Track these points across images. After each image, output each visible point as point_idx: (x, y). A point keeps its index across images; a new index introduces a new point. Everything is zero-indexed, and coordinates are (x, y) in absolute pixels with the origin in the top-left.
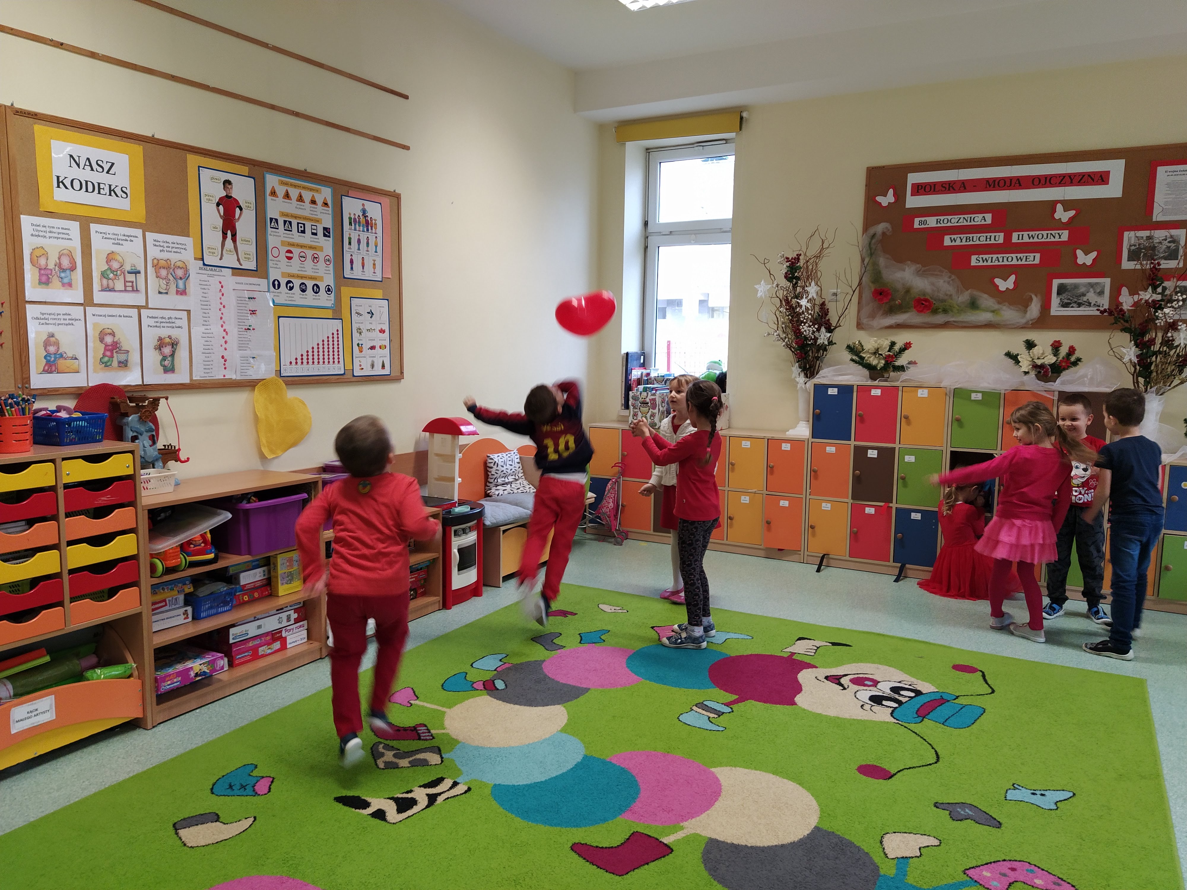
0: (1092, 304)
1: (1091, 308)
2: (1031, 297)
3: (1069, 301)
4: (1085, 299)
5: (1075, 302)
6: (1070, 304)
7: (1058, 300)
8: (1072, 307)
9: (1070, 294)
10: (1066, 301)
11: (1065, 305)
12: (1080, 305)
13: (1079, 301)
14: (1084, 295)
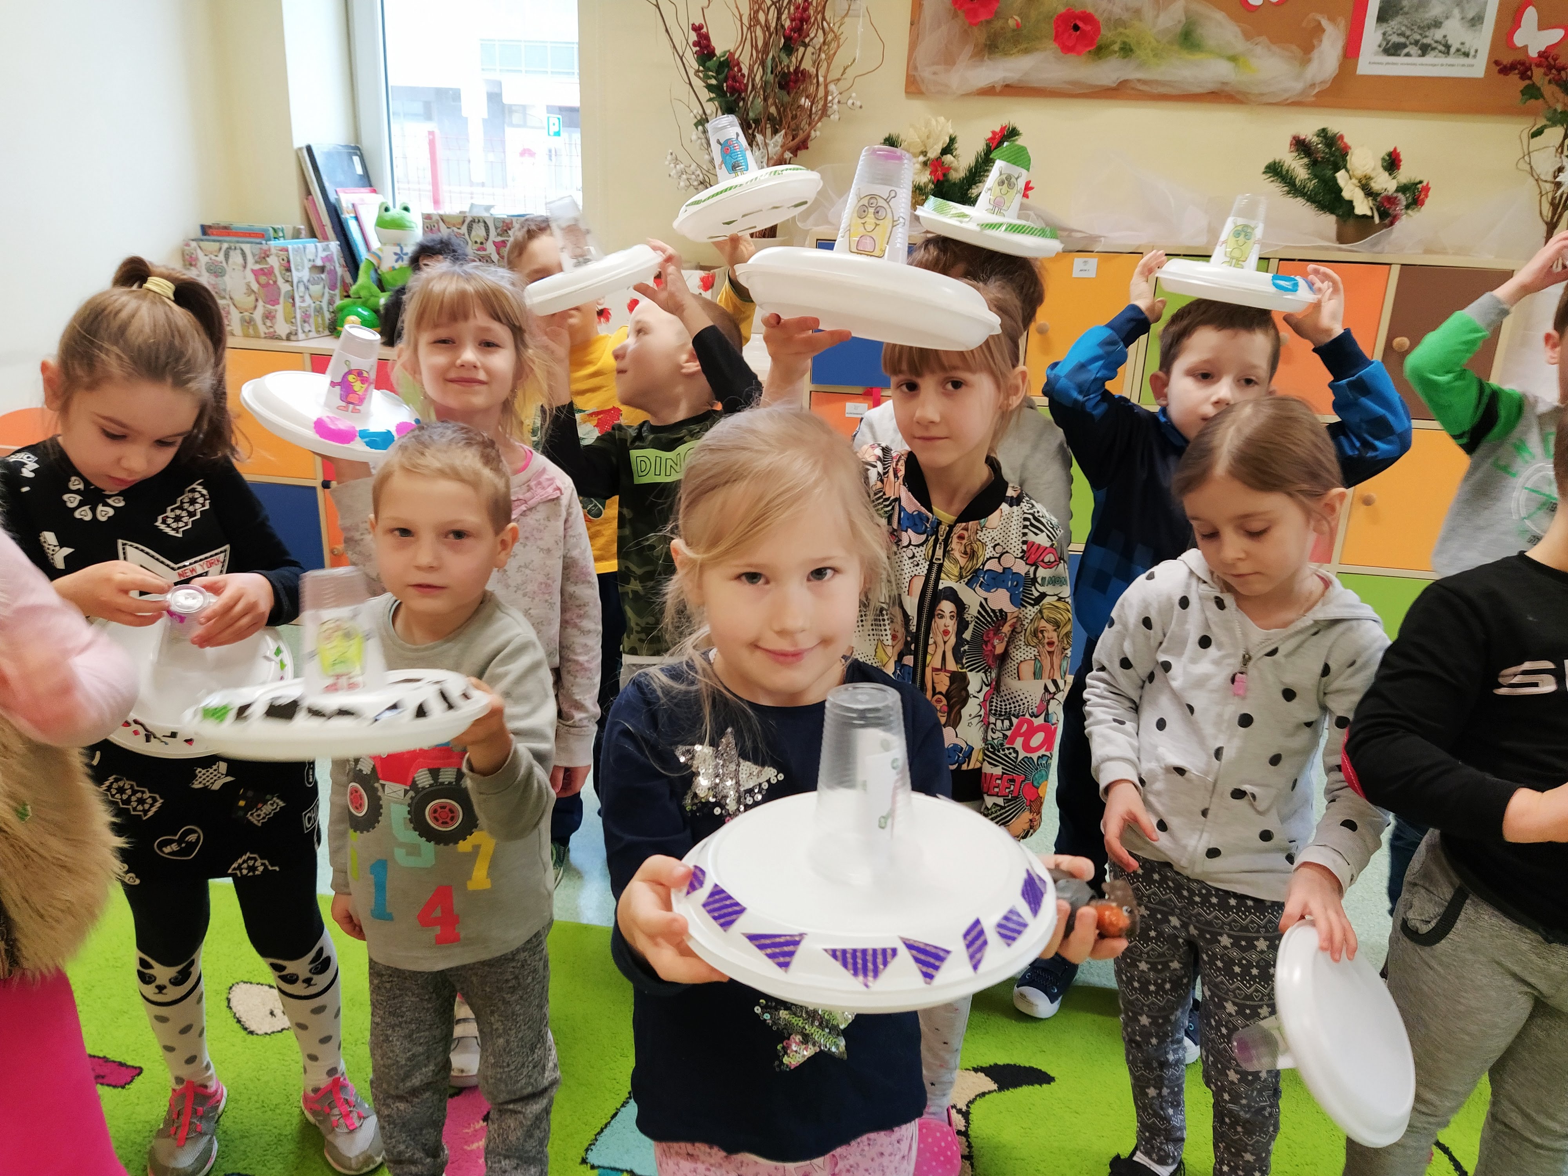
0: (1453, 50)
1: (1449, 60)
2: (1320, 24)
3: (1402, 40)
4: (1438, 34)
5: (1416, 43)
6: (1404, 46)
7: (1379, 38)
8: (1408, 55)
9: (1406, 22)
10: (1395, 39)
11: (1392, 50)
12: (1425, 50)
13: (1425, 41)
14: (1437, 24)
